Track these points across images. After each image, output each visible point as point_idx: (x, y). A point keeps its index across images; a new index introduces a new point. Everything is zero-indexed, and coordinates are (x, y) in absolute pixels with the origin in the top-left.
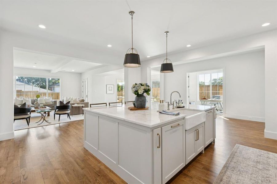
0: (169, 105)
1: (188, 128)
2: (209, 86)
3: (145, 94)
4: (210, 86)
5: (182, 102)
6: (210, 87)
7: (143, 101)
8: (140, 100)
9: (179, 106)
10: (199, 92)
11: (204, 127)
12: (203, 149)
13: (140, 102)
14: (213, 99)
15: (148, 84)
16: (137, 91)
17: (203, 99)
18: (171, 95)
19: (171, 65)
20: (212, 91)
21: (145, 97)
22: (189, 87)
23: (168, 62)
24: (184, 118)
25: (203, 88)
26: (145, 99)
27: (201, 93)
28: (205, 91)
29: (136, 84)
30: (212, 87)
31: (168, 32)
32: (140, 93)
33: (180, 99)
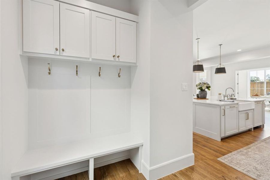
0: (224, 97)
1: (240, 110)
2: (262, 83)
3: (206, 90)
4: (264, 82)
5: (234, 95)
6: (264, 84)
7: (205, 94)
8: (203, 93)
9: (232, 98)
10: (250, 89)
11: (253, 112)
12: (253, 127)
13: (203, 94)
14: (267, 96)
15: (208, 83)
16: (201, 87)
17: (254, 96)
18: (226, 90)
19: (224, 68)
20: (267, 88)
21: (206, 91)
22: (238, 84)
23: (222, 67)
24: (237, 104)
25: (255, 84)
26: (207, 93)
27: (253, 90)
28: (257, 88)
29: (200, 83)
30: (267, 84)
31: (221, 45)
32: (203, 89)
33: (233, 93)
